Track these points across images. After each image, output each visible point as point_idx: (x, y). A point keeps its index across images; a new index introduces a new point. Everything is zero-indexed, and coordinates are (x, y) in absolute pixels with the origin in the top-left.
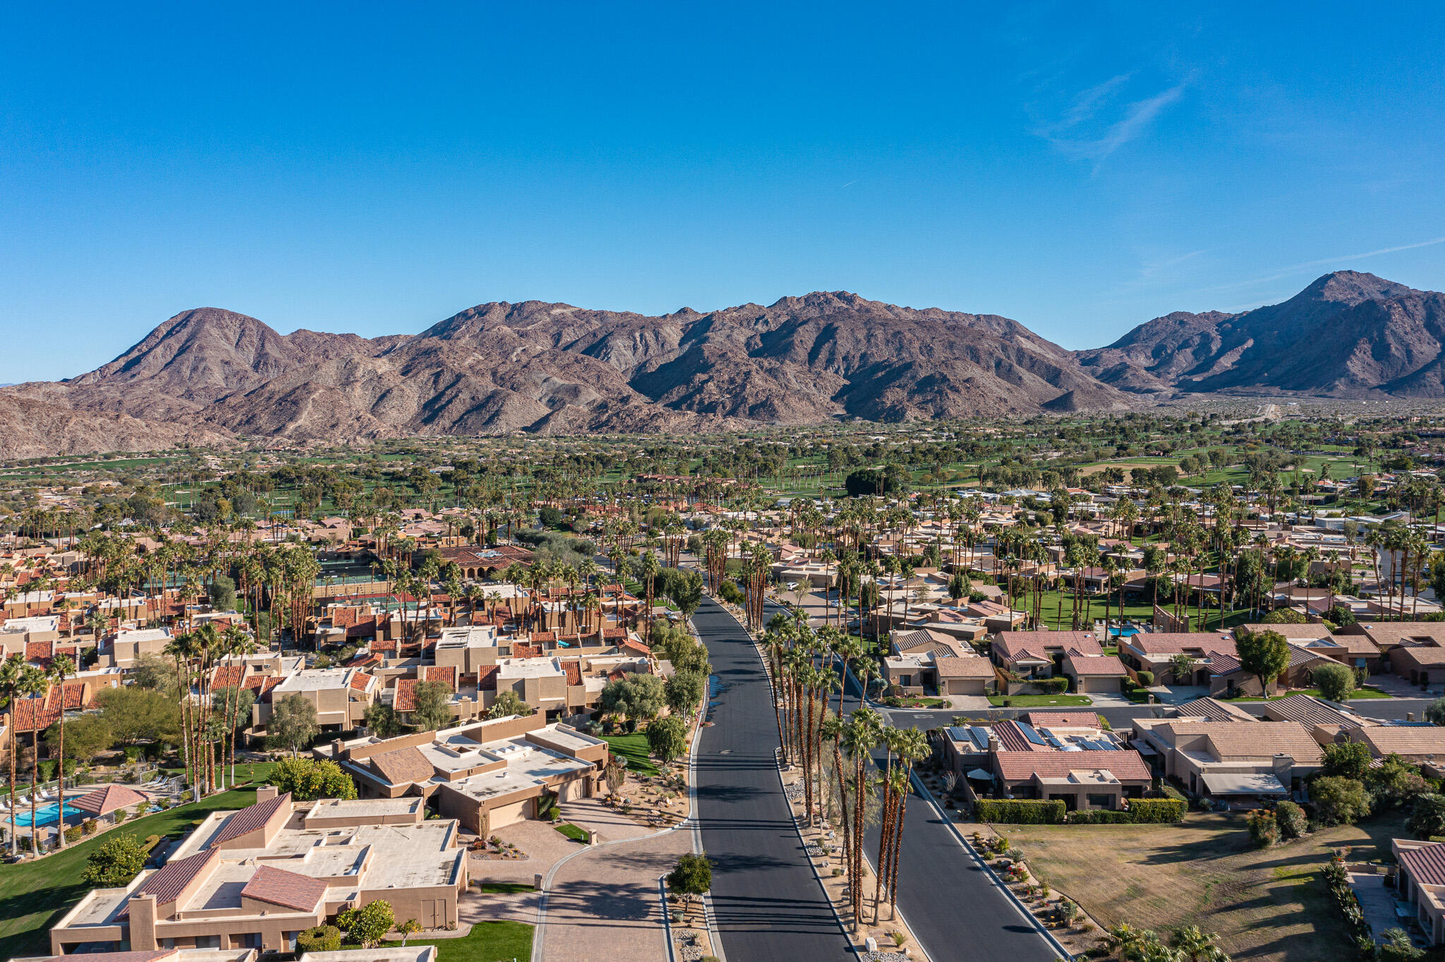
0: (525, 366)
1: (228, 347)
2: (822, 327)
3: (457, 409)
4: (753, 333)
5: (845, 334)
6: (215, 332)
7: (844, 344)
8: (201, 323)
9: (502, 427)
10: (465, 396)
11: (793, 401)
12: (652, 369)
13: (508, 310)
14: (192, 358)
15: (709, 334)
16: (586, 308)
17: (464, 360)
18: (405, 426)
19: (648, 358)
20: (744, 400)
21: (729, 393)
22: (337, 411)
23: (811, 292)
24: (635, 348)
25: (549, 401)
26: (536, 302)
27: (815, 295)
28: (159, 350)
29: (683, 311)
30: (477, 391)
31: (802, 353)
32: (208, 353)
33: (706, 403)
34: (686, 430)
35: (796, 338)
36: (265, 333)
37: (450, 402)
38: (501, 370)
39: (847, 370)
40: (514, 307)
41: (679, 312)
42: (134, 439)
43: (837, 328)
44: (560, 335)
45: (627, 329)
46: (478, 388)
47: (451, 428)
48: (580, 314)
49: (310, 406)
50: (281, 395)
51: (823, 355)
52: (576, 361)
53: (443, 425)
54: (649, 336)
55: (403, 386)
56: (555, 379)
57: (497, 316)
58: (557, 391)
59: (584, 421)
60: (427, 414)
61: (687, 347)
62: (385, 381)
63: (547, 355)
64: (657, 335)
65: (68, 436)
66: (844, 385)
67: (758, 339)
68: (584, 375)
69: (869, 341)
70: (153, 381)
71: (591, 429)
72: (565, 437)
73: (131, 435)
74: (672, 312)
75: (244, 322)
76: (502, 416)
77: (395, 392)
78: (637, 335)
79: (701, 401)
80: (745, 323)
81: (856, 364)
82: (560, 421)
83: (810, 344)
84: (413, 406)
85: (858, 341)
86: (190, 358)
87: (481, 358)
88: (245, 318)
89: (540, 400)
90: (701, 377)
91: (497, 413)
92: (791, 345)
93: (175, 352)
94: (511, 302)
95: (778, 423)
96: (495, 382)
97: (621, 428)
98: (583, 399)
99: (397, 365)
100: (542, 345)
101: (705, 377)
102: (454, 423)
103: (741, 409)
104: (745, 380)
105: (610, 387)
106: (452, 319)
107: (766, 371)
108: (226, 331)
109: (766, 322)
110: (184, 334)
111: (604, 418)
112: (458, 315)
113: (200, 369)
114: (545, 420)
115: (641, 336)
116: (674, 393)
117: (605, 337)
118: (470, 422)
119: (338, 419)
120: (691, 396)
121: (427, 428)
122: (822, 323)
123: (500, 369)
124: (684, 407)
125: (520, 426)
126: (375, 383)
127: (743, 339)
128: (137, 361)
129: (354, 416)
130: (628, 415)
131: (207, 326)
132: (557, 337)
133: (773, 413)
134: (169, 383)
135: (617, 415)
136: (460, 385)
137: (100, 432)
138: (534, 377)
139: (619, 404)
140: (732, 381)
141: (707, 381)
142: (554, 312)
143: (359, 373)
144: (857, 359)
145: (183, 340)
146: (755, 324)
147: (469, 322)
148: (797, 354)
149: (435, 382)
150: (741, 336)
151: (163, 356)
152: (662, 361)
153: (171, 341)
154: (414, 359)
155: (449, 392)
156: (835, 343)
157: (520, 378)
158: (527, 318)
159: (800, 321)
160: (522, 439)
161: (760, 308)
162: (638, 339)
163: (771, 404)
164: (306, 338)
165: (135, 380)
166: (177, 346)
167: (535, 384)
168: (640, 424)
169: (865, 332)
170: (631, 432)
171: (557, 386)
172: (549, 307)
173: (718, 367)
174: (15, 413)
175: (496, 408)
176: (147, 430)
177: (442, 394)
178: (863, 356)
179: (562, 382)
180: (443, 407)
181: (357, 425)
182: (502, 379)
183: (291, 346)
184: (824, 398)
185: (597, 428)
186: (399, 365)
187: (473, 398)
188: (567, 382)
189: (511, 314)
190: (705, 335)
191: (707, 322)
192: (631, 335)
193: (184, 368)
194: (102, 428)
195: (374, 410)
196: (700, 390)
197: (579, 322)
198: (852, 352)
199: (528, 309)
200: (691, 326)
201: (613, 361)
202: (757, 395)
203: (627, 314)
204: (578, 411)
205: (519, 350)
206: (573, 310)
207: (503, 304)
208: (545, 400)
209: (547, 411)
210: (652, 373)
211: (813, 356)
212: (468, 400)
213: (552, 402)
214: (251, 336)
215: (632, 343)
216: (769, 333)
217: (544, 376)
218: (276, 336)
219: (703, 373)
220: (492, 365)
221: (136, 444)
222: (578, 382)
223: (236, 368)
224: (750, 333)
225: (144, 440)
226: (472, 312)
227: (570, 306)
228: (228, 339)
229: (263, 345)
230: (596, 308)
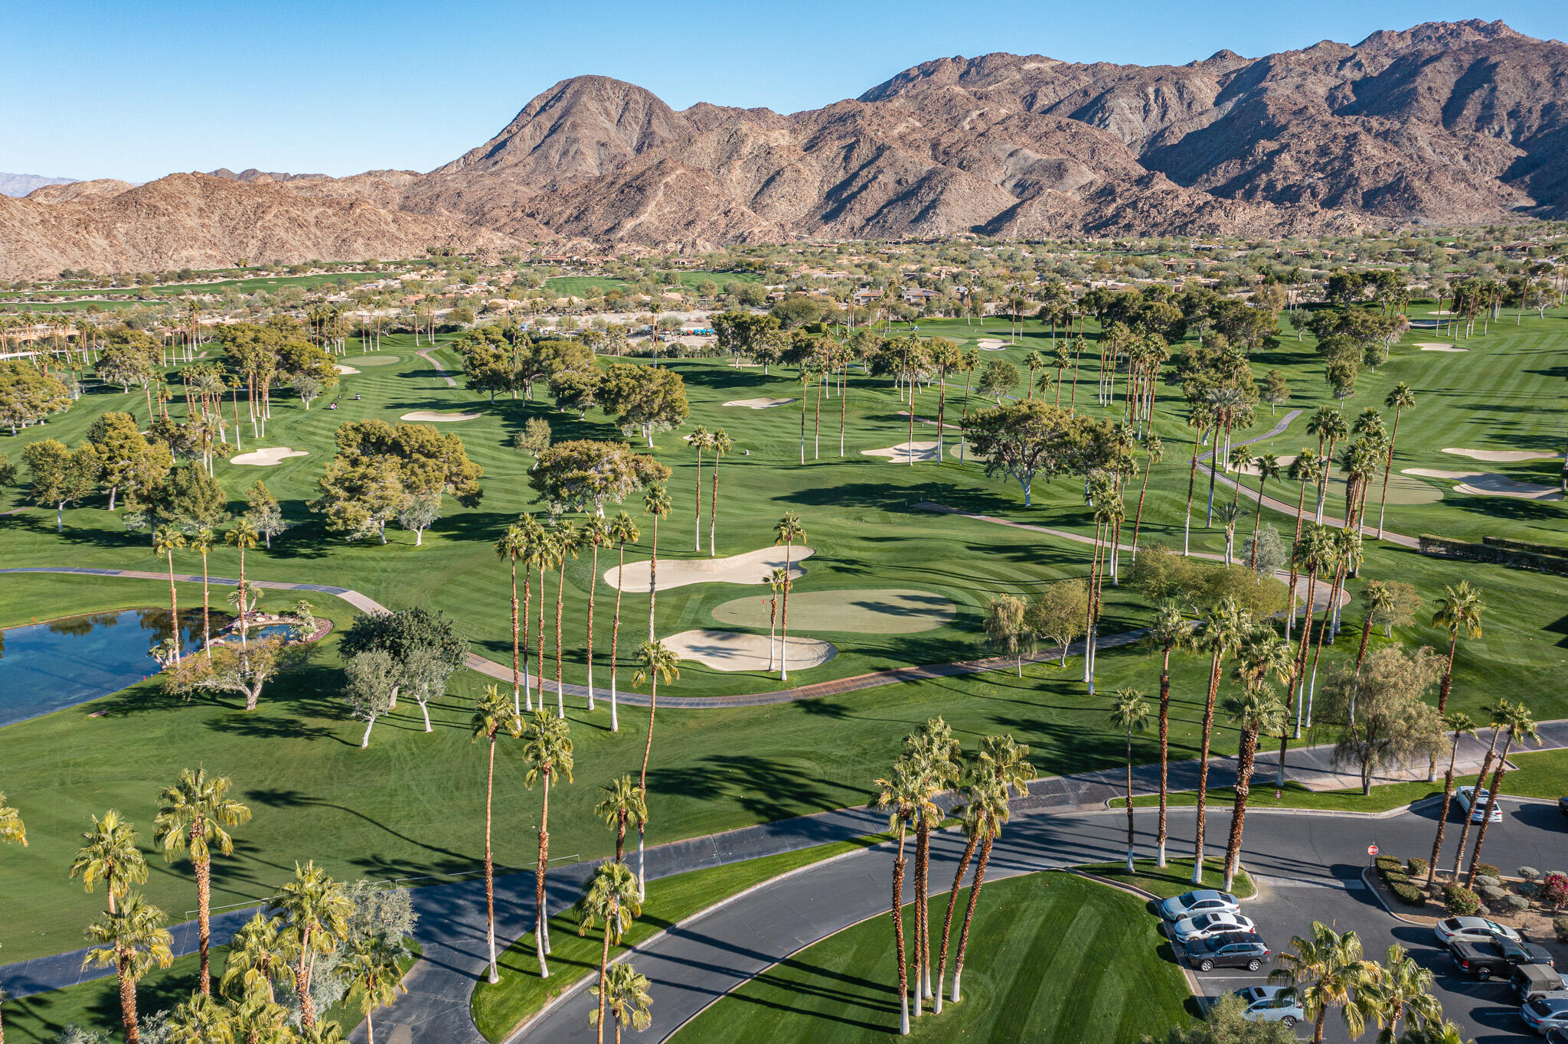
0: (982, 135)
1: (608, 125)
2: (1466, 65)
3: (874, 198)
4: (1339, 82)
5: (1512, 74)
6: (593, 106)
7: (1510, 90)
8: (578, 94)
9: (940, 225)
10: (888, 178)
11: (1445, 181)
12: (1173, 141)
13: (964, 68)
14: (563, 139)
15: (1264, 84)
16: (1071, 61)
17: (892, 127)
18: (797, 225)
19: (1166, 124)
20: (1353, 182)
21: (1322, 170)
22: (698, 201)
23: (1421, 23)
24: (1146, 111)
25: (1016, 186)
26: (1002, 55)
27: (1429, 26)
28: (528, 130)
29: (1220, 56)
30: (906, 170)
31: (1432, 108)
32: (583, 132)
33: (1279, 187)
34: (1266, 232)
35: (1421, 84)
36: (653, 106)
37: (864, 187)
38: (946, 141)
39: (1516, 133)
40: (971, 63)
41: (1214, 57)
42: (360, 240)
43: (1496, 65)
44: (1034, 96)
45: (1135, 82)
46: (909, 166)
47: (862, 228)
48: (1063, 69)
49: (660, 194)
50: (628, 178)
51: (1471, 110)
52: (1059, 127)
53: (852, 223)
54: (1169, 91)
55: (800, 165)
56: (1027, 152)
57: (947, 77)
58: (1030, 170)
59: (1074, 216)
60: (831, 206)
61: (1229, 106)
62: (774, 159)
63: (1015, 121)
64: (1180, 90)
65: (260, 234)
66: (1518, 158)
67: (1348, 90)
68: (1070, 148)
69: (1556, 84)
70: (516, 170)
71: (1087, 229)
72: (1045, 244)
73: (357, 234)
74: (1201, 59)
75: (628, 92)
76: (941, 209)
77: (788, 174)
78: (1151, 90)
79: (1270, 185)
80: (1321, 68)
81: (1535, 121)
82: (1033, 216)
83: (1445, 94)
84: (812, 195)
85: (1536, 85)
86: (561, 138)
87: (918, 124)
88: (631, 87)
89: (1003, 184)
90: (1265, 146)
91: (934, 204)
92: (1412, 96)
93: (546, 133)
94: (968, 56)
95: (1423, 221)
96: (936, 158)
97: (1142, 228)
98: (1071, 182)
99: (800, 138)
100: (1008, 108)
101: (1272, 146)
102: (869, 220)
103: (1348, 196)
104: (1349, 148)
105: (1111, 166)
106: (888, 84)
107: (1377, 136)
108: (607, 104)
109: (1359, 66)
110: (559, 107)
111: (1110, 211)
112: (897, 77)
113: (571, 153)
114: (1009, 215)
115: (1157, 91)
116: (1220, 172)
117: (1102, 95)
118: (891, 218)
119: (698, 213)
120: (1250, 177)
121: (826, 228)
122: (1467, 60)
123: (944, 140)
124: (1239, 194)
125: (969, 225)
126: (761, 161)
127: (1322, 91)
128: (503, 145)
129: (722, 208)
130: (1151, 206)
131: (584, 98)
132: (1030, 101)
133: (1411, 203)
134: (533, 172)
135: (1134, 205)
136: (881, 162)
137: (313, 229)
138: (994, 149)
139: (1135, 189)
140: (1323, 151)
141: (1278, 152)
142: (1026, 67)
143: (746, 150)
144: (1536, 115)
145: (556, 116)
146: (1339, 69)
147: (910, 85)
148: (1422, 109)
149: (847, 159)
150: (1319, 87)
151: (532, 138)
152: (1190, 128)
153: (543, 118)
154: (825, 128)
155: (864, 173)
156: (1494, 90)
157: (973, 152)
158: (988, 75)
159: (1426, 57)
160: (968, 246)
161: (1342, 47)
162: (1152, 97)
163: (1408, 188)
164: (706, 115)
165: (497, 167)
166: (549, 125)
167: (996, 160)
168: (1178, 222)
169: (1548, 70)
170: (1162, 235)
171: (1030, 162)
172: (1019, 62)
173: (1293, 129)
174: (191, 199)
175: (932, 196)
176: (393, 228)
177: (855, 175)
178: (1548, 110)
179: (1038, 156)
180: (854, 196)
181: (723, 222)
182: (946, 153)
183: (684, 122)
184: (1488, 179)
185: (1097, 228)
186: (803, 138)
187: (899, 182)
188: (1045, 157)
189: (967, 72)
190: (1261, 85)
191: (1262, 68)
192: (1141, 91)
193: (553, 152)
194: (317, 224)
195: (756, 202)
196: (1268, 164)
197: (1062, 78)
198: (1527, 104)
199: (989, 65)
200: (1233, 76)
201: (1113, 129)
202: (1376, 172)
203: (1131, 66)
204: (1065, 200)
205: (975, 114)
206: (1053, 64)
207: (957, 60)
208: (1009, 185)
209: (1011, 201)
210: (1173, 146)
211: (1450, 113)
212: (892, 185)
213: (1021, 188)
214: (635, 110)
215: (1143, 103)
216: (1367, 80)
217: (1010, 147)
218: (666, 110)
219: (1269, 140)
220: (932, 134)
221: (362, 249)
222: (1062, 156)
223: (613, 151)
224: (1333, 82)
225: (376, 244)
226: (916, 72)
227: (1049, 59)
228: (608, 114)
229: (649, 122)
230: (1088, 60)
